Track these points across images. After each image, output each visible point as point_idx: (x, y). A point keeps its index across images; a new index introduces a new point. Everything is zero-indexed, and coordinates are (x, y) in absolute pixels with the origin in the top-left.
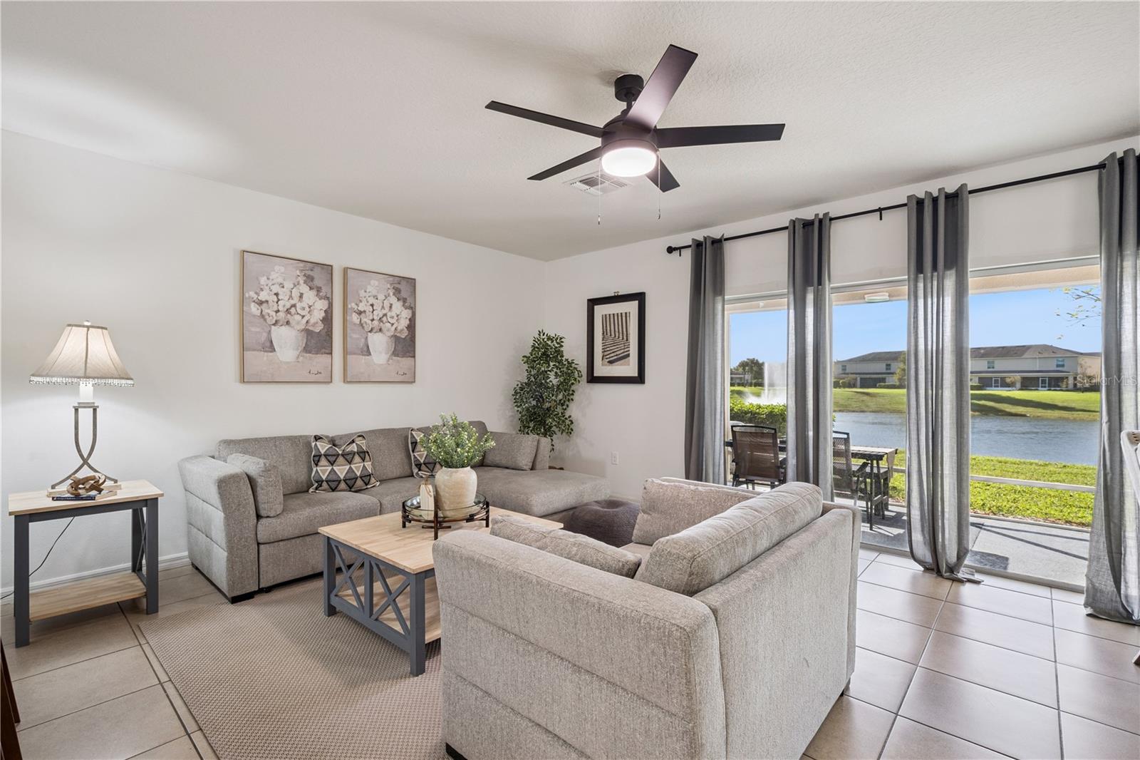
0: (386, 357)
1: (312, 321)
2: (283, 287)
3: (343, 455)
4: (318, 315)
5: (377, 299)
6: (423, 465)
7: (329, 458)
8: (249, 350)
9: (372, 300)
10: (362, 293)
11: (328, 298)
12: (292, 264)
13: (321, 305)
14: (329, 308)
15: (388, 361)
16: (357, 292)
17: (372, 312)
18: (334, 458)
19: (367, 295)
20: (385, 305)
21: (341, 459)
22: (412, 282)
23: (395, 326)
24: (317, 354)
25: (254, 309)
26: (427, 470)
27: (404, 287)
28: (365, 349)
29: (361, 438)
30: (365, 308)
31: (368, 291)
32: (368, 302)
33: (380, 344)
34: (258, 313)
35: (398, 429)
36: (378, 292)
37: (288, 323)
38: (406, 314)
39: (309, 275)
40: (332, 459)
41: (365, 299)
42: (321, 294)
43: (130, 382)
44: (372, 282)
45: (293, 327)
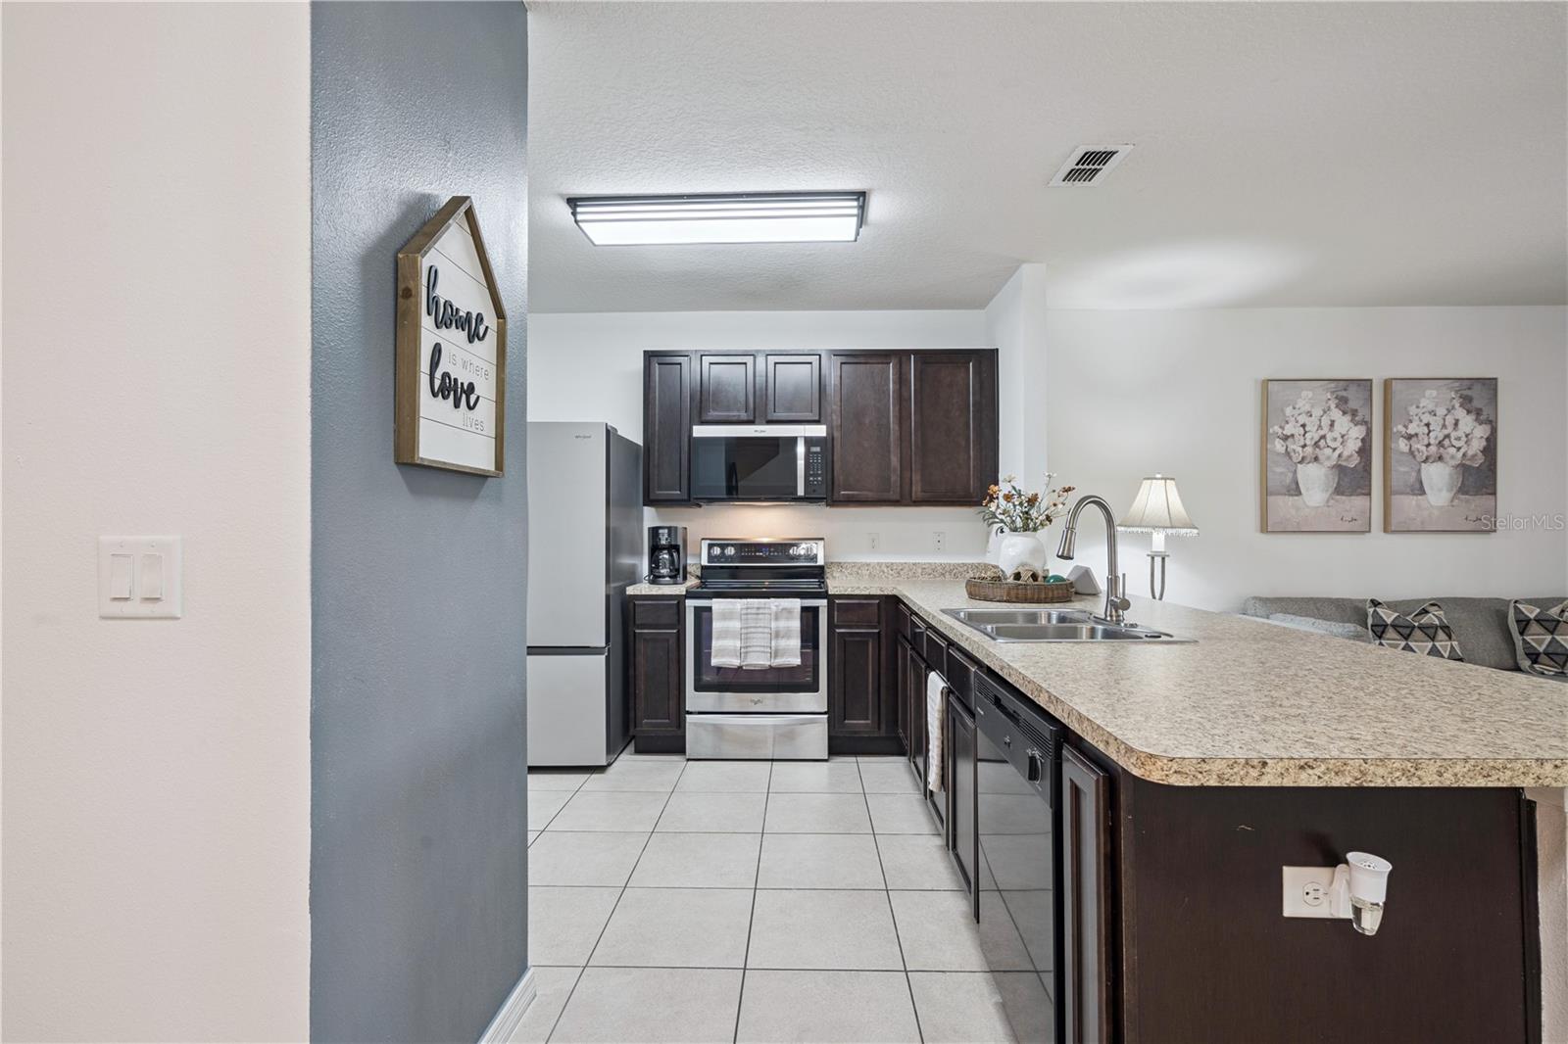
0: (1449, 495)
1: (1346, 454)
2: (1311, 416)
3: (1419, 628)
4: (1353, 445)
5: (1435, 415)
6: (1543, 656)
7: (1400, 630)
8: (1271, 495)
9: (1426, 418)
10: (1413, 410)
11: (1366, 423)
12: (1321, 386)
13: (1358, 432)
14: (1367, 433)
15: (1452, 501)
16: (1406, 408)
17: (1428, 434)
18: (1407, 631)
19: (1420, 411)
20: (1447, 423)
21: (1418, 633)
22: (1490, 385)
23: (1462, 451)
24: (1351, 495)
25: (1279, 446)
26: (1552, 663)
27: (1476, 392)
28: (1417, 486)
29: (1436, 608)
30: (1417, 430)
31: (1421, 405)
32: (1421, 421)
33: (1438, 478)
34: (1283, 450)
35: (1480, 600)
36: (1436, 406)
37: (1316, 459)
38: (1481, 432)
39: (1342, 397)
40: (1406, 631)
41: (1417, 418)
42: (1357, 418)
43: (1195, 531)
44: (1428, 393)
45: (1321, 464)
